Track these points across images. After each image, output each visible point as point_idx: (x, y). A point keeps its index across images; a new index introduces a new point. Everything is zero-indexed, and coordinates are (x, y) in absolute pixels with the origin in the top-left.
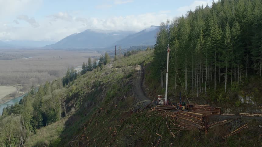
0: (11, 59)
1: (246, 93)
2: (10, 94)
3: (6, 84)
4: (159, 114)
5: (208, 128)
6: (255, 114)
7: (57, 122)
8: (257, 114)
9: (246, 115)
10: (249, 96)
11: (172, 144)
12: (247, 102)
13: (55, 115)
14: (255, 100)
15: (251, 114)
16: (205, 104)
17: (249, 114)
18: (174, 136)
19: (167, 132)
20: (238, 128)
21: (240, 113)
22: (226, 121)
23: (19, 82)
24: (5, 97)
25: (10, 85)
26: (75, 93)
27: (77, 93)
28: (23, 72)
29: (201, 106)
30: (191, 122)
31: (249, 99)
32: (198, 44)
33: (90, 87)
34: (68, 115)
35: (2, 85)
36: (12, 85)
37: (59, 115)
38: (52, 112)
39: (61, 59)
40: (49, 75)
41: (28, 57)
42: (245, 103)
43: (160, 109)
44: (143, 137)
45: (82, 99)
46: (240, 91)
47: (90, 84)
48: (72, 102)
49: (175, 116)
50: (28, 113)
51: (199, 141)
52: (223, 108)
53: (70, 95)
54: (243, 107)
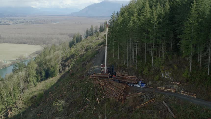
0: (42, 24)
1: (166, 68)
2: (36, 52)
3: (35, 44)
4: (93, 82)
5: (125, 99)
6: (168, 90)
7: (53, 78)
8: (169, 90)
9: (161, 89)
10: (168, 72)
11: (94, 109)
12: (166, 77)
13: (54, 71)
14: (172, 76)
15: (166, 88)
16: (133, 75)
17: (164, 89)
18: (99, 102)
19: (94, 98)
20: (147, 101)
21: (157, 87)
22: (141, 93)
23: (44, 42)
24: (32, 54)
25: (38, 44)
26: (72, 54)
27: (74, 54)
28: (48, 34)
29: (129, 77)
30: (113, 91)
31: (167, 75)
32: (131, 21)
33: (84, 50)
34: (63, 72)
35: (31, 44)
36: (39, 45)
37: (57, 72)
38: (52, 69)
39: (81, 24)
40: (68, 37)
41: (56, 22)
42: (164, 78)
43: (94, 77)
44: (77, 100)
45: (76, 59)
46: (162, 66)
47: (84, 47)
48: (69, 61)
49: (103, 85)
50: (32, 69)
51: (115, 109)
52: (146, 80)
53: (68, 56)
54: (162, 81)
